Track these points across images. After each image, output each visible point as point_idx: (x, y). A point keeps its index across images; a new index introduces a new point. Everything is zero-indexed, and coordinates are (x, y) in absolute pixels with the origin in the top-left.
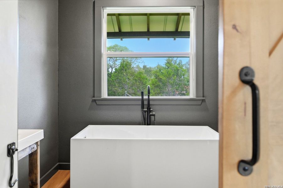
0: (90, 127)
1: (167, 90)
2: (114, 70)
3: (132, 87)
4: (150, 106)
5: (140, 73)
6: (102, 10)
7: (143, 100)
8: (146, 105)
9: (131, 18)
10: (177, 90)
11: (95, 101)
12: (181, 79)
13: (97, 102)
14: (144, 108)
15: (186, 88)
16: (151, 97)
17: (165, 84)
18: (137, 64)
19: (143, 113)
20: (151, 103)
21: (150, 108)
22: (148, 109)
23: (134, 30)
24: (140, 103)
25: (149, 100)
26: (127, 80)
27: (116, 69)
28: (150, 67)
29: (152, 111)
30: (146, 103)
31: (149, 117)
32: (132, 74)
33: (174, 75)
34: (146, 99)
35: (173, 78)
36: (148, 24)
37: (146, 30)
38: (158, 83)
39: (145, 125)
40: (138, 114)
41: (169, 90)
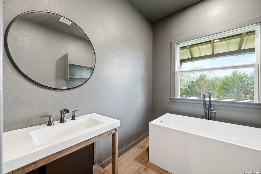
0: (167, 115)
1: (232, 91)
2: (196, 80)
3: (207, 88)
4: (211, 106)
5: (212, 81)
6: (176, 46)
7: (204, 101)
8: (207, 104)
9: (199, 48)
10: (241, 90)
11: (171, 99)
12: (245, 83)
13: (173, 100)
14: (205, 107)
15: (250, 89)
16: (212, 99)
17: (230, 87)
18: (211, 76)
19: (205, 110)
20: (212, 103)
21: (211, 108)
22: (209, 108)
23: (202, 55)
24: (203, 103)
25: (210, 101)
26: (204, 85)
27: (197, 79)
28: (220, 77)
29: (213, 110)
30: (207, 103)
31: (210, 113)
32: (207, 81)
33: (238, 81)
34: (207, 101)
35: (237, 83)
36: (212, 50)
37: (211, 53)
38: (225, 86)
39: (207, 119)
40: (201, 110)
41: (233, 91)
